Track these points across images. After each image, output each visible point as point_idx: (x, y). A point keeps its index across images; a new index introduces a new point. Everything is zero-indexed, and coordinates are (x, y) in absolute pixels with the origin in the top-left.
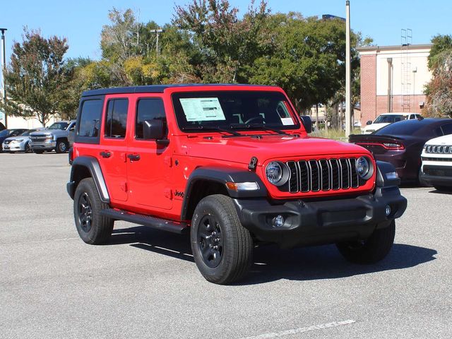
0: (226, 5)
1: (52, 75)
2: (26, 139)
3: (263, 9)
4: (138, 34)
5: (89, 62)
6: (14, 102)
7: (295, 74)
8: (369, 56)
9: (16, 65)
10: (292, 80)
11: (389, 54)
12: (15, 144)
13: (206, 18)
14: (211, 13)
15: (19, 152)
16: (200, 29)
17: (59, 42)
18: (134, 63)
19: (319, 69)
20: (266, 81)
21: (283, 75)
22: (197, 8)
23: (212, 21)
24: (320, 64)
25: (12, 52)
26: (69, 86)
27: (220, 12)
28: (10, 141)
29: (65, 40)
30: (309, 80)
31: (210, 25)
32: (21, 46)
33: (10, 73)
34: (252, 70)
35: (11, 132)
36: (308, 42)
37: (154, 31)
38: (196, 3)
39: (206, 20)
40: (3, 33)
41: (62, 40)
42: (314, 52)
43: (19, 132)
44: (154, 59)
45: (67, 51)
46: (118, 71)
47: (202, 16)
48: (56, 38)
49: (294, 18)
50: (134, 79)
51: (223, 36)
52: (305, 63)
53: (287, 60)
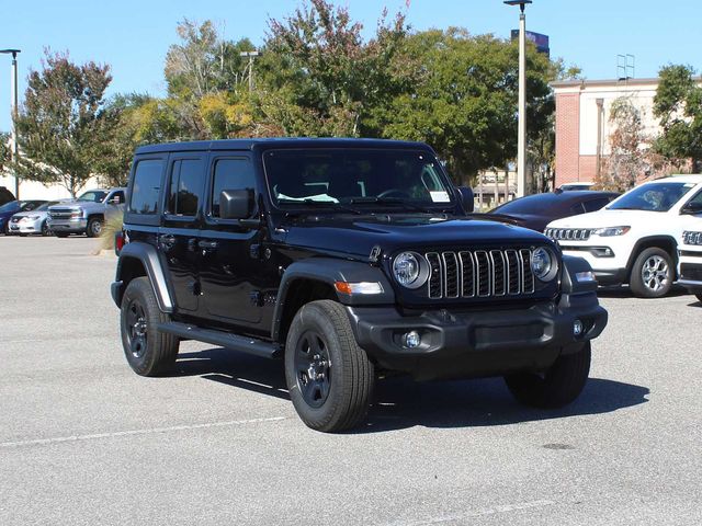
0: (344, 19)
1: (86, 119)
2: (43, 216)
3: (399, 24)
4: (222, 58)
5: (148, 99)
6: (29, 160)
7: (453, 121)
8: (569, 95)
9: (33, 104)
10: (448, 130)
11: (600, 92)
12: (28, 222)
13: (315, 37)
14: (322, 30)
15: (35, 234)
16: (305, 54)
17: (98, 71)
18: (214, 102)
19: (490, 114)
20: (409, 131)
21: (435, 123)
22: (302, 22)
23: (323, 43)
24: (492, 107)
25: (27, 85)
26: (111, 137)
27: (335, 29)
28: (19, 218)
29: (106, 68)
30: (474, 131)
31: (319, 48)
32: (41, 77)
33: (23, 117)
34: (390, 116)
35: (22, 205)
36: (475, 74)
37: (246, 54)
38: (300, 16)
39: (315, 41)
40: (14, 56)
41: (102, 68)
42: (483, 88)
43: (34, 205)
44: (245, 96)
45: (110, 84)
46: (190, 115)
47: (308, 34)
48: (93, 65)
49: (456, 37)
50: (214, 126)
51: (338, 64)
52: (468, 105)
53: (442, 101)
